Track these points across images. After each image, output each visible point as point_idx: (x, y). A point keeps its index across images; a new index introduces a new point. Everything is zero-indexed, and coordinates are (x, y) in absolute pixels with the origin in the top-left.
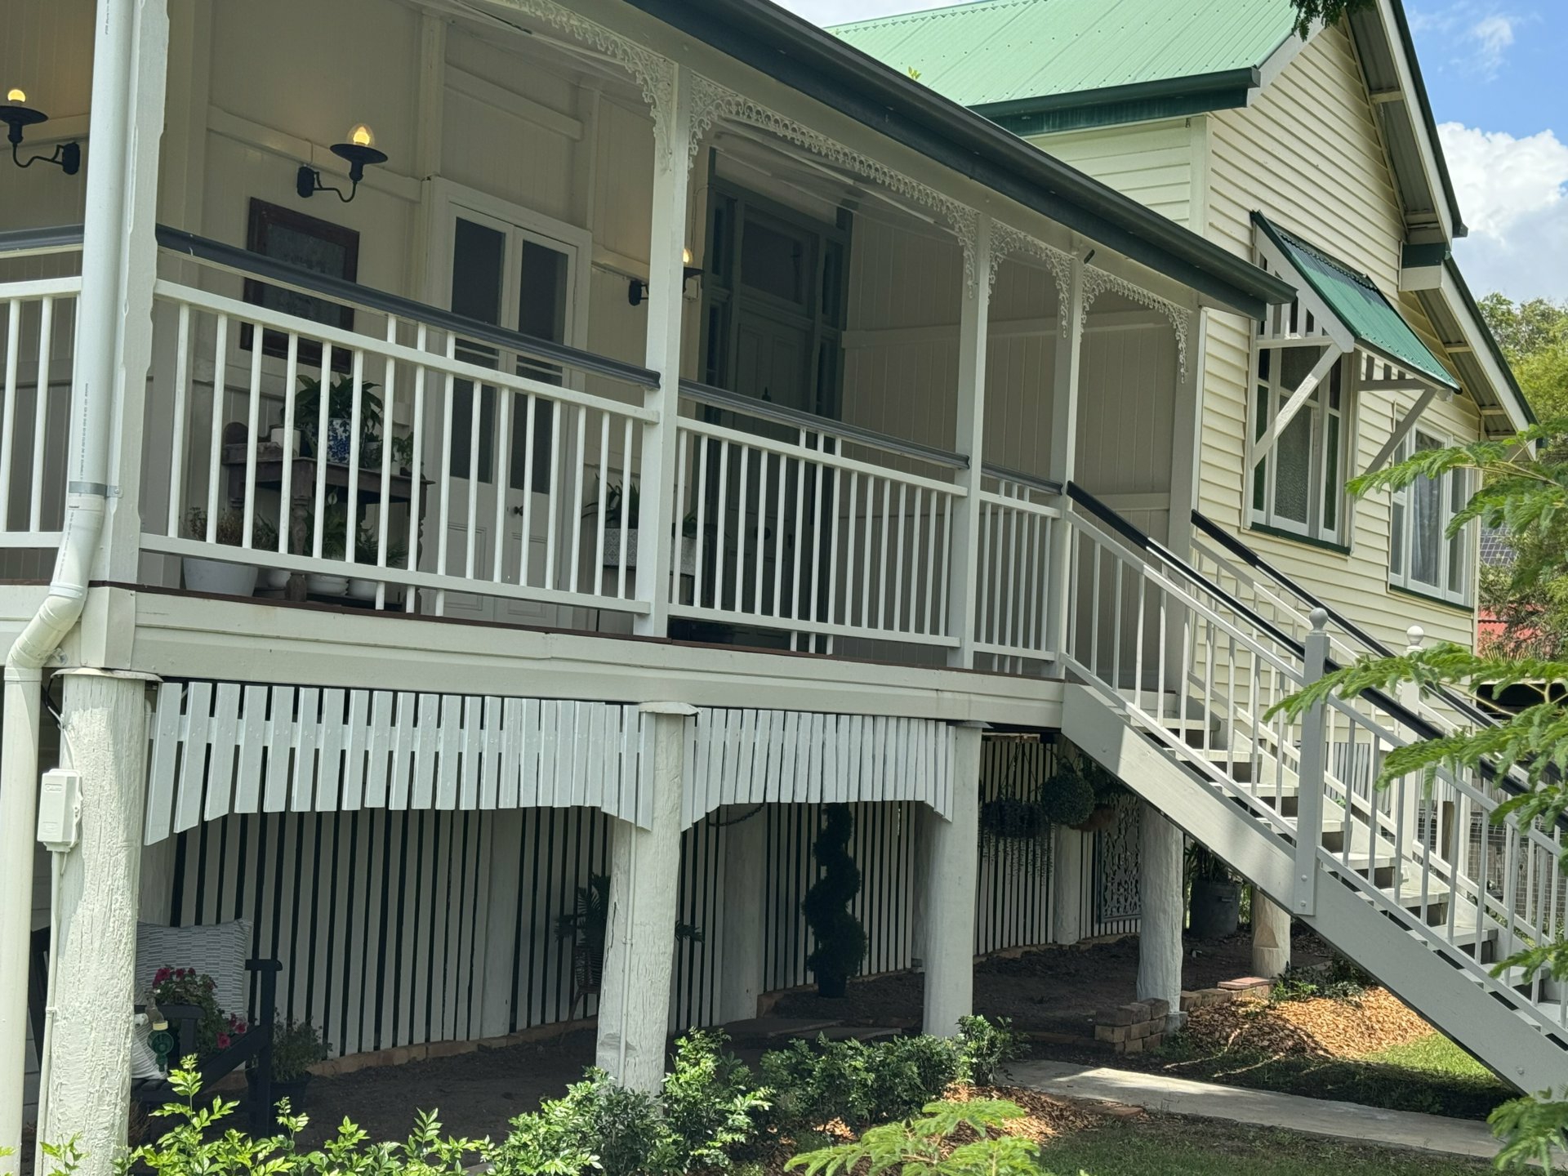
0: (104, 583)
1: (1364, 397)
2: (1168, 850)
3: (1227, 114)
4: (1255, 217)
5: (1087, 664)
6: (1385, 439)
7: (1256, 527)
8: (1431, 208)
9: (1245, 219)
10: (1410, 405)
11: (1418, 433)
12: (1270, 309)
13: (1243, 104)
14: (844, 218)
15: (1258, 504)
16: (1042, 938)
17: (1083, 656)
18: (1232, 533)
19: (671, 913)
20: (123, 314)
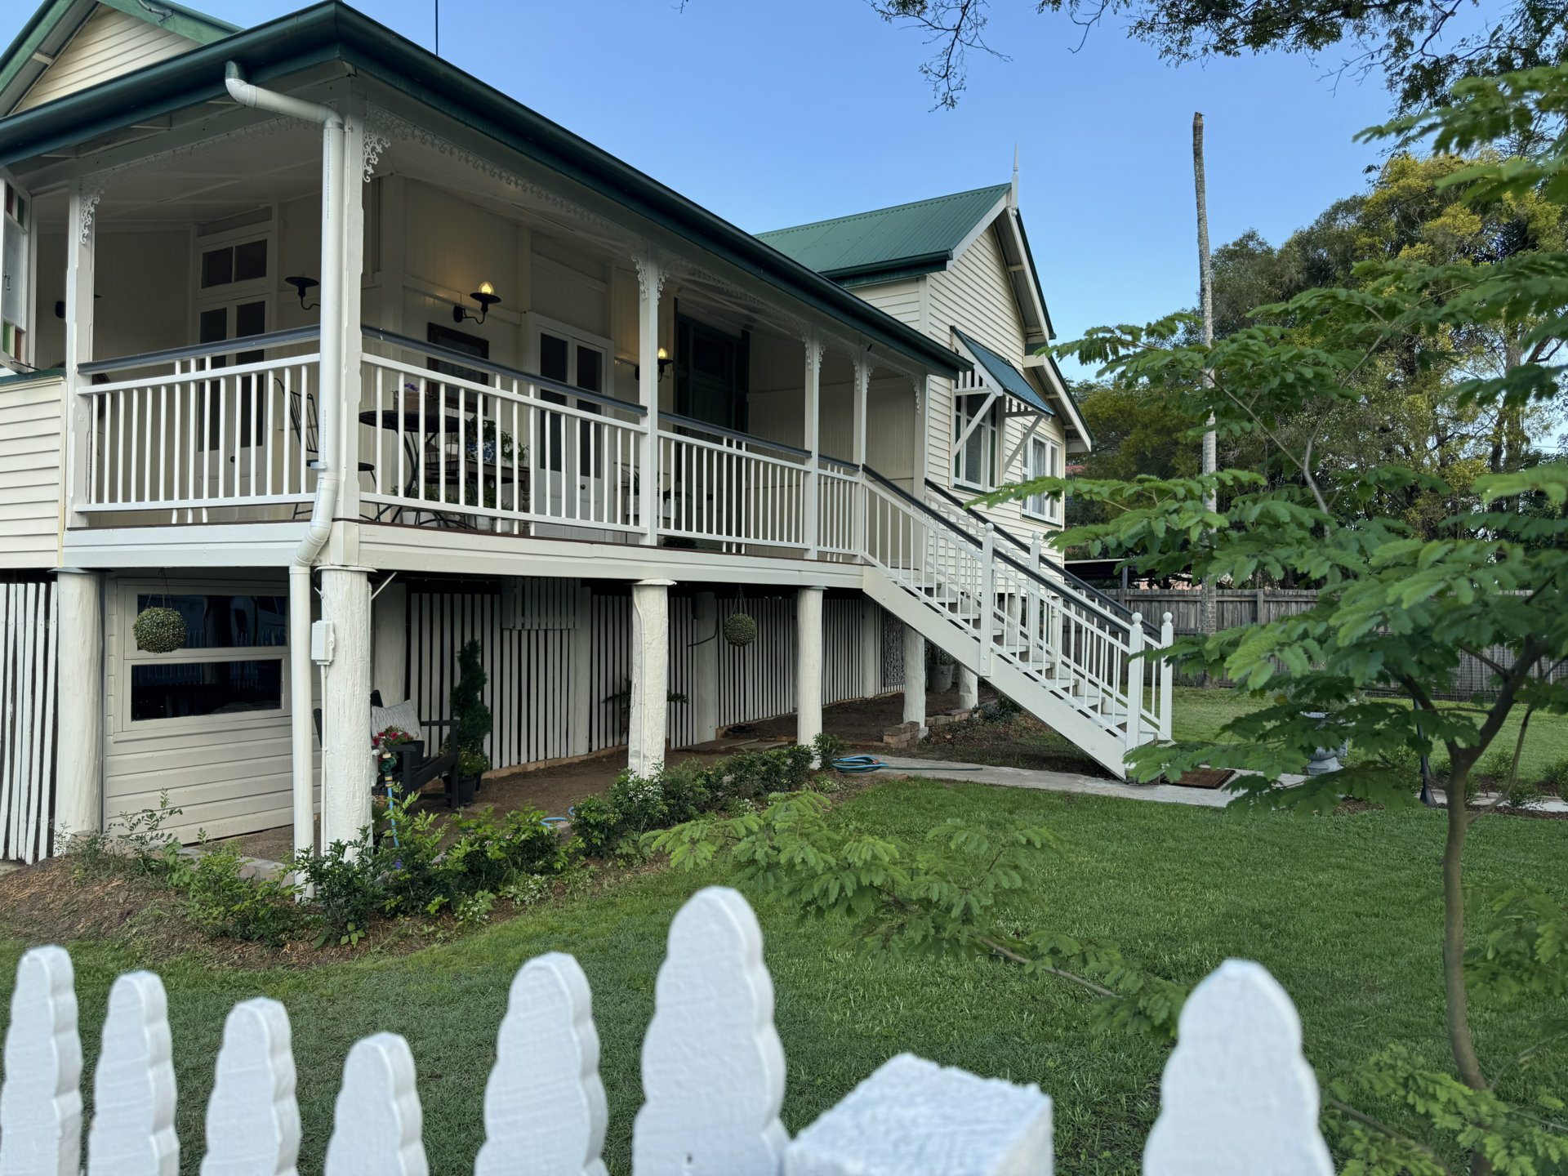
0: (340, 519)
1: (1008, 420)
2: (917, 648)
3: (936, 275)
4: (952, 328)
5: (874, 556)
6: (1018, 442)
7: (957, 486)
8: (1039, 325)
9: (948, 330)
10: (1030, 425)
11: (1035, 440)
12: (961, 374)
13: (945, 269)
14: (746, 335)
15: (957, 475)
16: (857, 695)
17: (873, 553)
18: (945, 489)
19: (665, 688)
20: (344, 372)
